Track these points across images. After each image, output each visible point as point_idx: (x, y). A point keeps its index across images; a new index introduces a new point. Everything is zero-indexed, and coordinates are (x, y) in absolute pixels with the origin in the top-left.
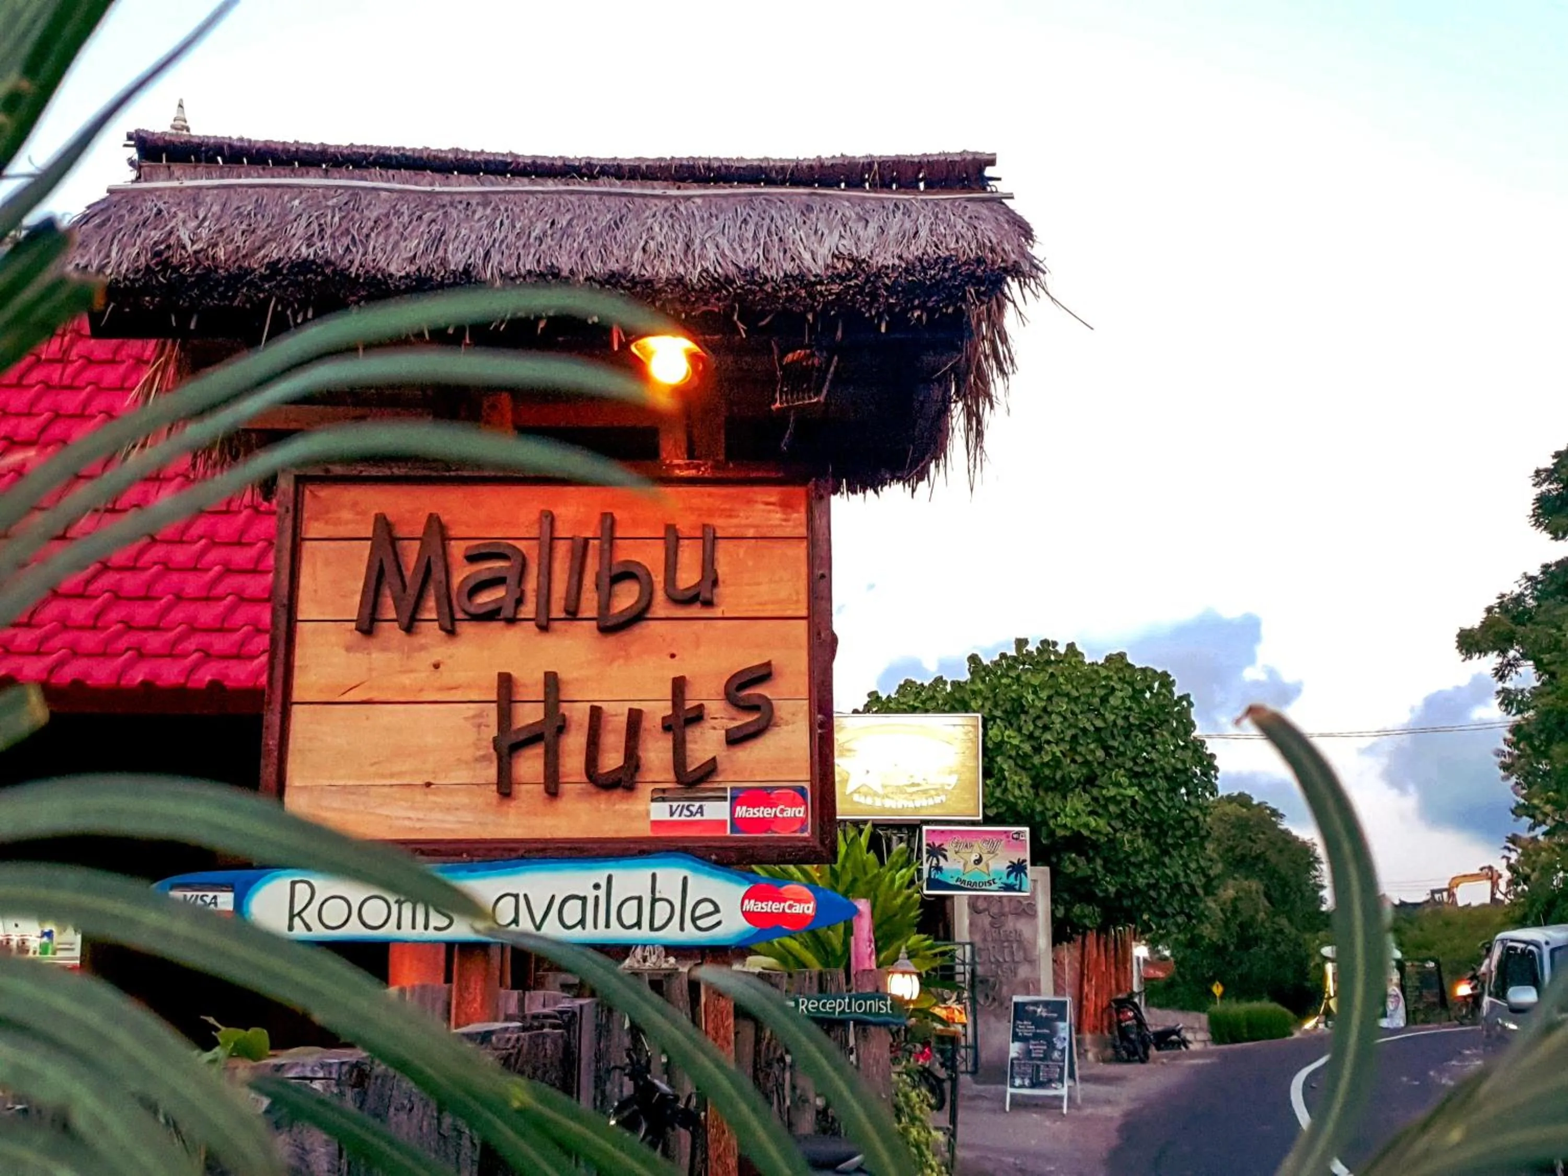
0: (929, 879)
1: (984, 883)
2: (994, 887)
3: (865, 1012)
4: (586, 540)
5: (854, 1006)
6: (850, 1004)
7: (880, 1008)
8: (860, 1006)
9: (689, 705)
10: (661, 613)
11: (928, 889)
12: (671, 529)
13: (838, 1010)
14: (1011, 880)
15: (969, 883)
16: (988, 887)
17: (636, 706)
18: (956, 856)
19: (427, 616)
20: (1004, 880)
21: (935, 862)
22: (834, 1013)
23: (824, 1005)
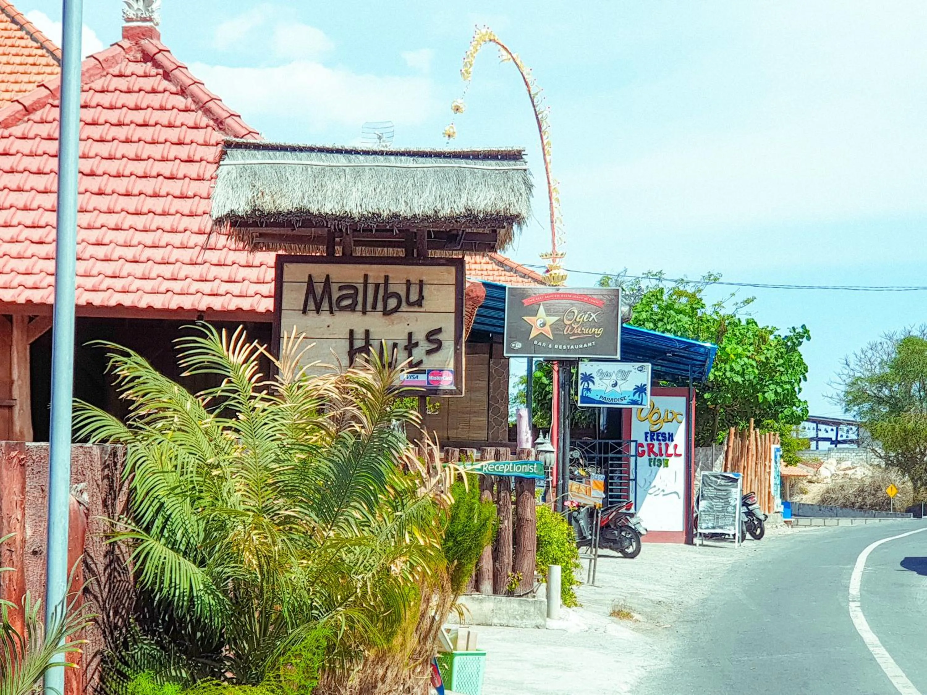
0: (582, 396)
1: (618, 400)
2: (625, 402)
3: (521, 472)
4: (379, 284)
5: (515, 468)
6: (513, 467)
7: (530, 470)
8: (519, 468)
9: (413, 342)
10: (404, 310)
11: (581, 402)
12: (408, 281)
13: (505, 470)
14: (636, 397)
15: (608, 399)
16: (620, 402)
17: (396, 341)
18: (600, 382)
19: (325, 309)
20: (632, 397)
21: (586, 385)
22: (503, 472)
23: (498, 468)
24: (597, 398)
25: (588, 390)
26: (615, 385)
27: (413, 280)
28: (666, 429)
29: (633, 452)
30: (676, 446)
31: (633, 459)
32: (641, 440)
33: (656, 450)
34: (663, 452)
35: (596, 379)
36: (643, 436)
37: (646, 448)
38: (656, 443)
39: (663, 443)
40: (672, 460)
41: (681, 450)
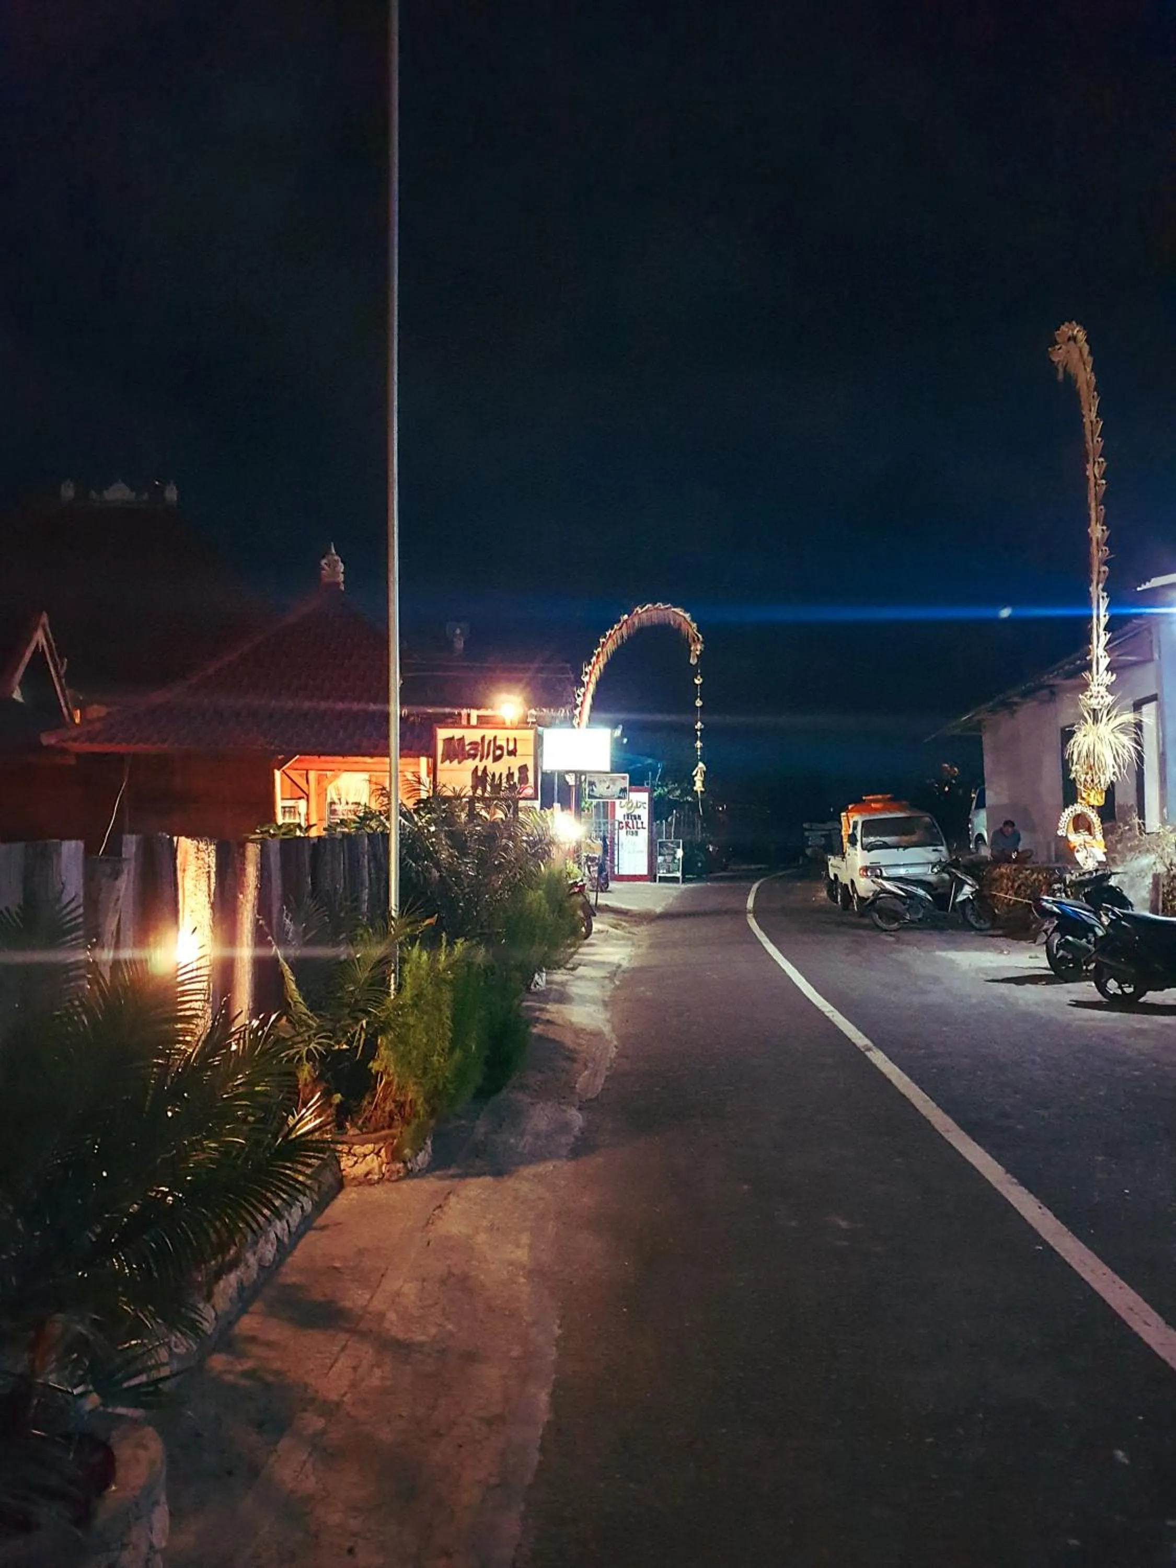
4: (491, 740)
9: (511, 772)
10: (506, 755)
12: (508, 738)
14: (619, 795)
24: (598, 796)
25: (593, 790)
26: (608, 788)
27: (511, 738)
28: (637, 812)
29: (617, 827)
30: (642, 823)
31: (616, 832)
32: (621, 819)
33: (630, 825)
34: (635, 826)
35: (597, 784)
36: (622, 817)
37: (624, 824)
38: (630, 821)
39: (635, 821)
40: (640, 831)
41: (646, 825)
